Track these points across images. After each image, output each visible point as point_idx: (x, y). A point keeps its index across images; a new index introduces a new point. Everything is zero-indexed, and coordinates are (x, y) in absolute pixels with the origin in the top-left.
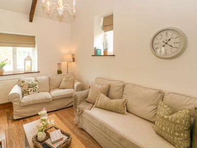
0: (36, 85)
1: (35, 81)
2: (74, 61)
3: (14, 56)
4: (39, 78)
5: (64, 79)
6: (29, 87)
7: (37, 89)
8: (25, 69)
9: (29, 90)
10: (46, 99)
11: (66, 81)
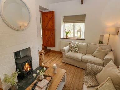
0: (76, 47)
1: (76, 45)
2: (118, 34)
3: (74, 29)
4: (79, 43)
5: (97, 49)
6: (72, 48)
7: (76, 51)
8: (77, 36)
9: (72, 50)
10: (77, 58)
11: (99, 51)
